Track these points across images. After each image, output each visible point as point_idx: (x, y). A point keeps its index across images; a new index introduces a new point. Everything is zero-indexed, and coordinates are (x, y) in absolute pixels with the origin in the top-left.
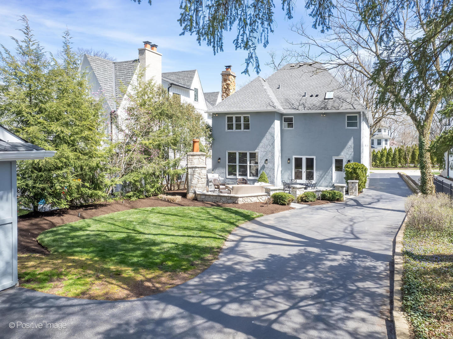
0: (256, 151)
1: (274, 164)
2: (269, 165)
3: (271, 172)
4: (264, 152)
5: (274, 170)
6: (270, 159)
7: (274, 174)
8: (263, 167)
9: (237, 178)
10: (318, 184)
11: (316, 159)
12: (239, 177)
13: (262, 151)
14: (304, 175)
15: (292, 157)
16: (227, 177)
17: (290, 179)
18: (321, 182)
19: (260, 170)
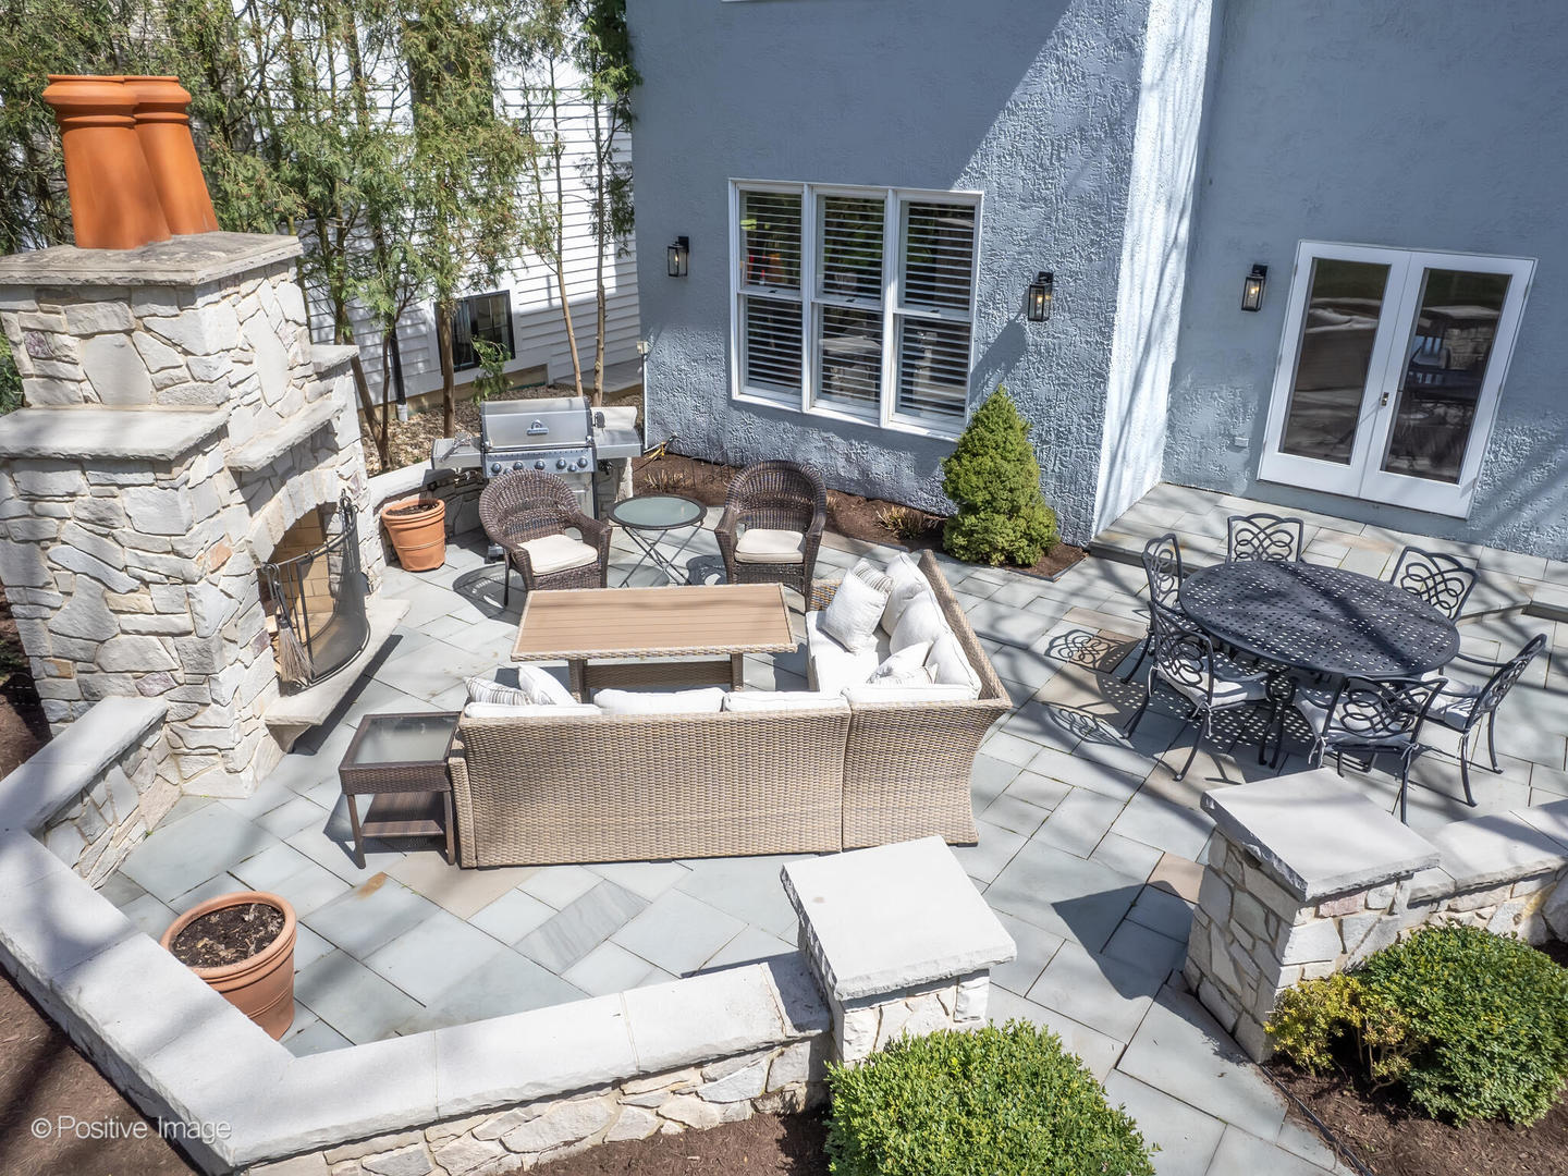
0: (962, 190)
1: (1106, 329)
2: (1064, 330)
3: (1073, 399)
4: (1029, 200)
5: (1101, 377)
6: (1074, 275)
7: (1096, 414)
8: (1009, 348)
9: (806, 410)
10: (1493, 526)
11: (1534, 290)
12: (822, 404)
13: (1008, 197)
14: (1375, 427)
15: (1293, 250)
16: (736, 396)
17: (1244, 440)
18: (1527, 514)
19: (980, 366)
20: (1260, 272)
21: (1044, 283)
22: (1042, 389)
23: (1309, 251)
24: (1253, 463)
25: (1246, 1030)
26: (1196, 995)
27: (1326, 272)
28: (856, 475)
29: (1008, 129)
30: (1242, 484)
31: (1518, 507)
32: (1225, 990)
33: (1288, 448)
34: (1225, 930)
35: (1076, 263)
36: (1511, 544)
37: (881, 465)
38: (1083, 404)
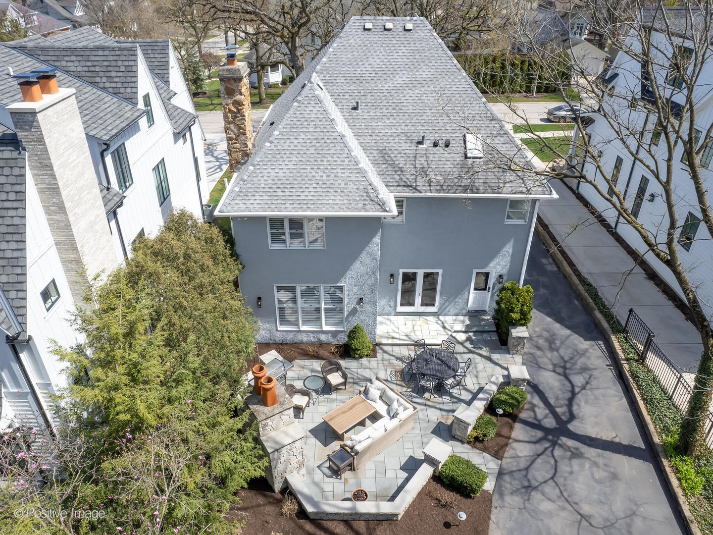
0: (340, 284)
2: (366, 307)
3: (369, 319)
4: (356, 285)
6: (368, 298)
7: (375, 321)
8: (354, 312)
9: (301, 329)
10: (442, 312)
11: (443, 274)
12: (304, 326)
13: (351, 285)
14: (418, 299)
15: (398, 272)
16: (279, 329)
17: (392, 305)
18: (447, 309)
19: (347, 316)
20: (392, 276)
21: (361, 299)
22: (362, 318)
23: (401, 271)
24: (395, 309)
25: (463, 440)
26: (454, 437)
27: (405, 275)
28: (316, 340)
29: (350, 274)
30: (393, 313)
31: (446, 308)
32: (459, 436)
33: (402, 305)
34: (458, 429)
35: (368, 295)
36: (446, 315)
37: (323, 337)
38: (372, 319)
